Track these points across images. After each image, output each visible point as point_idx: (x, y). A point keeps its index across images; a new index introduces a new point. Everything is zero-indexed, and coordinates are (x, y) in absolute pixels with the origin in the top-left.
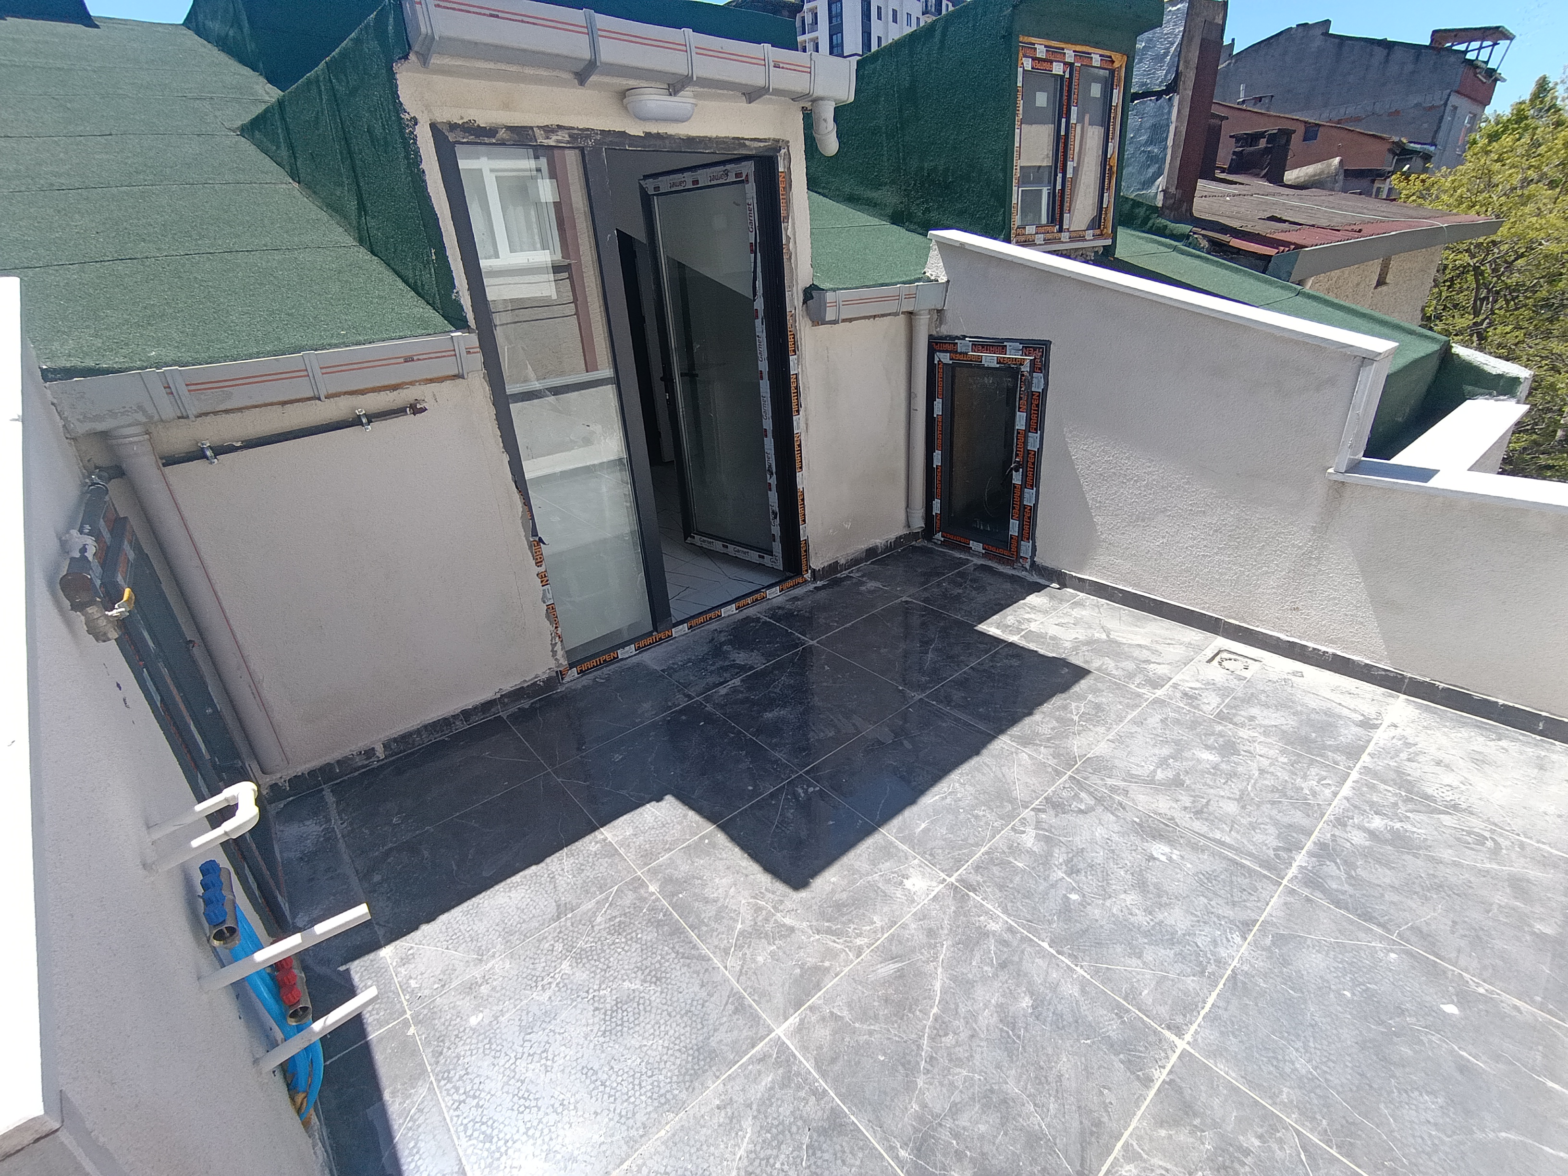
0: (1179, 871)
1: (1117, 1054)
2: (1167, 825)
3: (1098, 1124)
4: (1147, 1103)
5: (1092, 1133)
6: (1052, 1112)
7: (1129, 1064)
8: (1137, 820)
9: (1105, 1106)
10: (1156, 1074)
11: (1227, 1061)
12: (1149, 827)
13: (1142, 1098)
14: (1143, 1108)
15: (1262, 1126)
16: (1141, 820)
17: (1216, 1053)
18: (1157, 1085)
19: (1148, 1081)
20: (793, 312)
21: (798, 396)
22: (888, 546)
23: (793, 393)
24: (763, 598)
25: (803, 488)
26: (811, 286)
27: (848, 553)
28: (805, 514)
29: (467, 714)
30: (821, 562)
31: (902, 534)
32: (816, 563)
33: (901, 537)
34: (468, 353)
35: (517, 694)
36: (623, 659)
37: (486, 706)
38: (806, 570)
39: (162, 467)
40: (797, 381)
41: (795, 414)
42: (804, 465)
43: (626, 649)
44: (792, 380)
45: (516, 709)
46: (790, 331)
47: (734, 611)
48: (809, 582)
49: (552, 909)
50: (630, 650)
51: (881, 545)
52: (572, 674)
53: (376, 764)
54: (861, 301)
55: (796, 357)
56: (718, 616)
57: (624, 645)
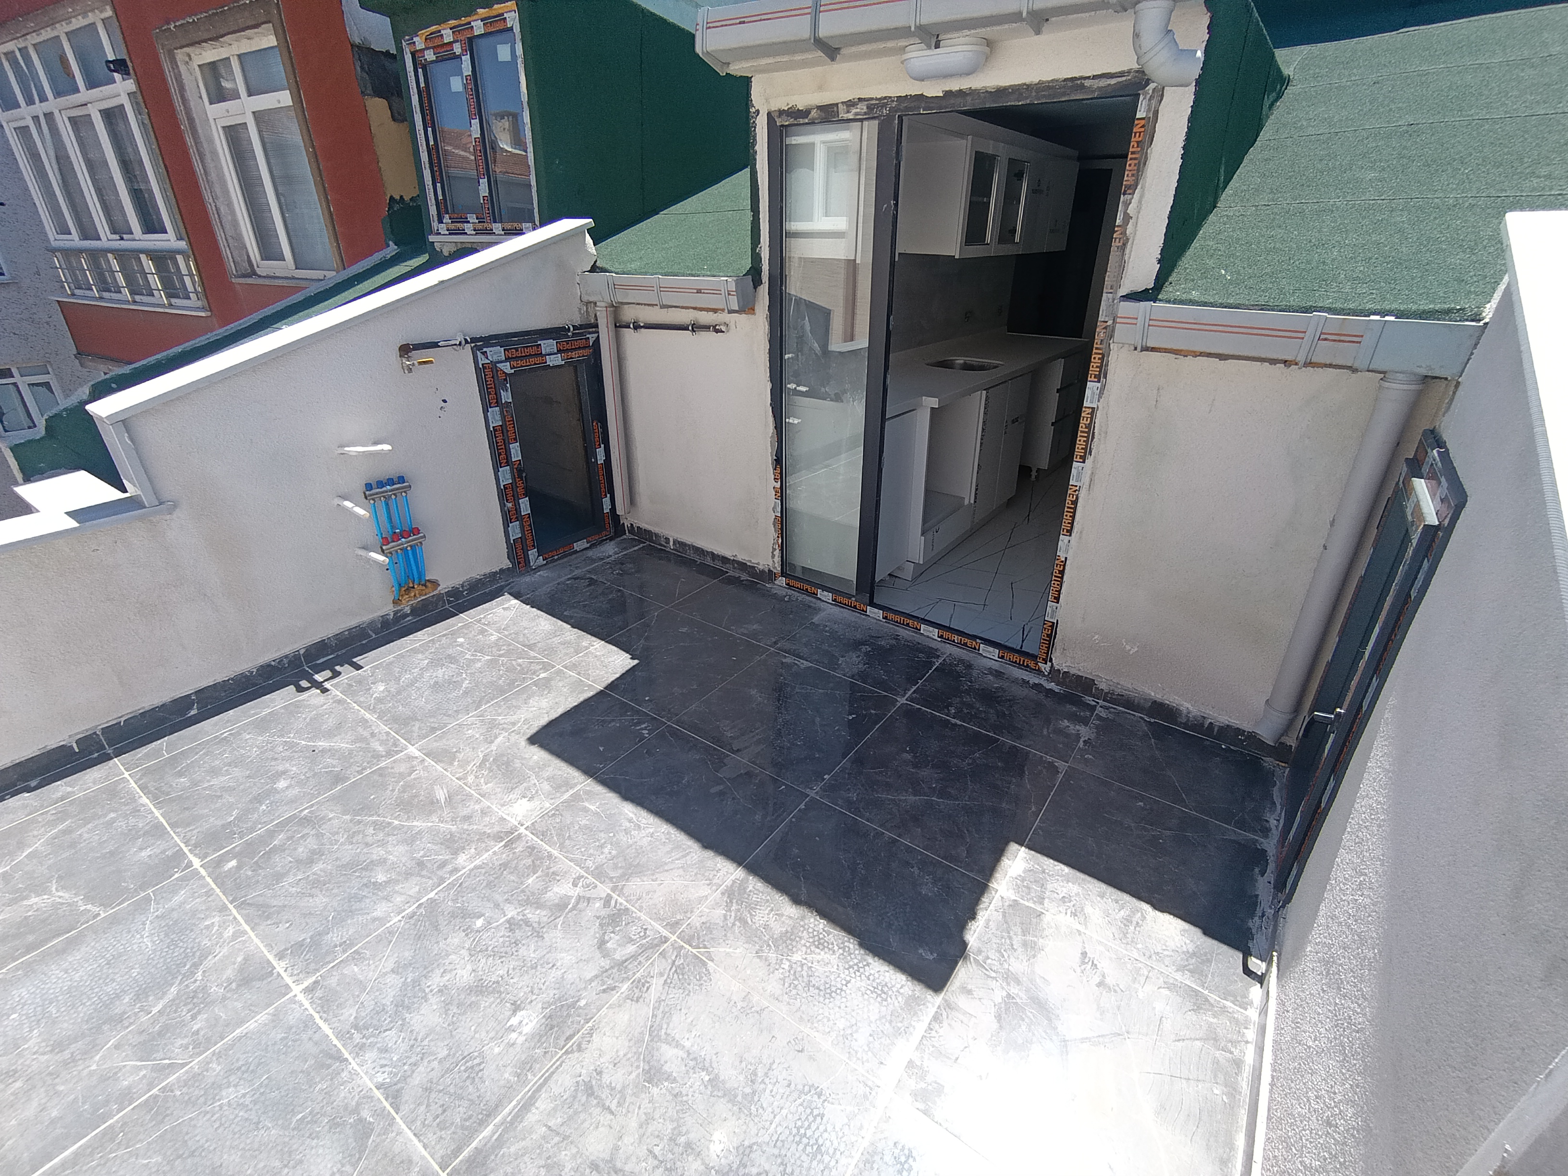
0: (492, 1034)
1: (311, 938)
2: (569, 1038)
3: (268, 918)
4: (266, 952)
5: (264, 912)
6: (291, 889)
7: (301, 944)
8: (582, 1003)
9: (277, 924)
10: (283, 964)
11: (266, 1025)
12: (568, 1016)
13: (270, 947)
14: (263, 949)
16: (580, 1008)
17: (276, 1018)
18: (275, 963)
19: (280, 956)
20: (1108, 324)
21: (1088, 437)
22: (1202, 725)
23: (1082, 432)
24: (975, 648)
25: (1066, 558)
26: (1147, 290)
27: (1118, 684)
28: (1059, 592)
29: (714, 556)
30: (1067, 664)
31: (1247, 730)
32: (1061, 661)
33: (1239, 731)
34: (729, 294)
35: (743, 566)
36: (820, 599)
37: (725, 560)
38: (1043, 659)
39: (612, 327)
40: (1092, 418)
41: (1078, 460)
42: (1075, 530)
43: (825, 593)
44: (1083, 415)
45: (737, 575)
46: (1097, 349)
47: (936, 637)
48: (1044, 676)
49: (532, 642)
50: (828, 596)
51: (1189, 713)
52: (782, 581)
53: (668, 549)
54: (1197, 326)
55: (1099, 385)
56: (916, 628)
57: (825, 588)
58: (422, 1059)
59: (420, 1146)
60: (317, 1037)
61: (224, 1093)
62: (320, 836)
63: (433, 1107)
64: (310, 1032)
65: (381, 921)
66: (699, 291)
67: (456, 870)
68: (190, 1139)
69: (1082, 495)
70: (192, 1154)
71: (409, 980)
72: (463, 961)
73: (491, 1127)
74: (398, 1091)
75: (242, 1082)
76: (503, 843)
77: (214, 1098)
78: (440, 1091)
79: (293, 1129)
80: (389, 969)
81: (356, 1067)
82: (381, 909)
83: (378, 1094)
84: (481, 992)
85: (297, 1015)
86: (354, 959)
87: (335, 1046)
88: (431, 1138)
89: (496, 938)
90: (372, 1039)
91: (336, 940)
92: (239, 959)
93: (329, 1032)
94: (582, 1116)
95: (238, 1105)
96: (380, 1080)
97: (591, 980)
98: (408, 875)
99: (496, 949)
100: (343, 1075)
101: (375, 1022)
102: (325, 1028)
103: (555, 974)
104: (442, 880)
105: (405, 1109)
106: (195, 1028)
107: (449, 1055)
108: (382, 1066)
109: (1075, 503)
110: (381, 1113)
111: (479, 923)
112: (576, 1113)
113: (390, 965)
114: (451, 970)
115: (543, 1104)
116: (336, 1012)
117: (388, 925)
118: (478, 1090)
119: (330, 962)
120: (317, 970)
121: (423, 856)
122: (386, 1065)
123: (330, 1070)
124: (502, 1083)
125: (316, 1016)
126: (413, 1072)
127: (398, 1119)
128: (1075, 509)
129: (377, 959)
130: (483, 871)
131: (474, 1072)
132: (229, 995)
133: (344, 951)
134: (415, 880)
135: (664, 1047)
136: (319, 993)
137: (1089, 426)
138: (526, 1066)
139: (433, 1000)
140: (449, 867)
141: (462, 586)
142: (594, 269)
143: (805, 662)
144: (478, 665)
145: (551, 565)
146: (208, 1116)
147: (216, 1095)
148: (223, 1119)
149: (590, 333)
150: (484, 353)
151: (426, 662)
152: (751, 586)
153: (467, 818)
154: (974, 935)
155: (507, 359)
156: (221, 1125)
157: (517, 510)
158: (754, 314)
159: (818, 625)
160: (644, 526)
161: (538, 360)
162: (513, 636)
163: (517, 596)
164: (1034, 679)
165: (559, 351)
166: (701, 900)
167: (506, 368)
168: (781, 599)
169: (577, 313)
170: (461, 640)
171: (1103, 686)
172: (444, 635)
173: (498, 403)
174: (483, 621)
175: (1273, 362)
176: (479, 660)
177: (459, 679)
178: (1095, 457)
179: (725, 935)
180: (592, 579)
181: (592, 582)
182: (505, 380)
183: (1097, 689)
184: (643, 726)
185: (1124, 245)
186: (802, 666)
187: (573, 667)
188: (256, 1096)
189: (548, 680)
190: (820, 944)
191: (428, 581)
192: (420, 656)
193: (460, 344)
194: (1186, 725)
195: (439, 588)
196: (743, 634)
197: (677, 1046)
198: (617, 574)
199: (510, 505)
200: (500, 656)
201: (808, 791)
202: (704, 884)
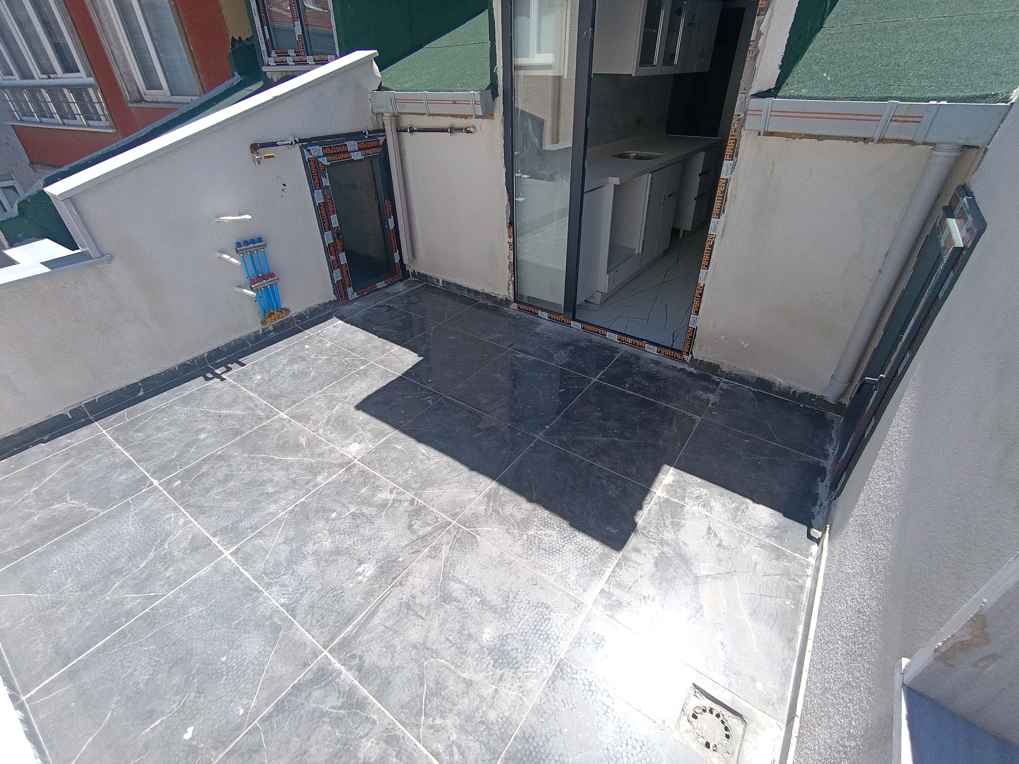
0: (347, 577)
1: (232, 524)
2: (394, 579)
3: (204, 513)
4: (205, 533)
5: (201, 510)
6: (216, 497)
7: (226, 528)
8: (401, 559)
9: (210, 517)
10: (216, 539)
11: (210, 572)
12: (393, 566)
13: (208, 530)
14: (204, 531)
15: (173, 579)
16: (400, 562)
17: (216, 569)
18: (211, 539)
19: (214, 535)
20: (741, 117)
21: (722, 200)
22: (789, 392)
23: (718, 196)
24: (642, 347)
25: (704, 285)
26: (770, 90)
27: (735, 367)
28: (699, 307)
29: (469, 290)
30: (702, 355)
31: (817, 394)
32: (698, 353)
33: (813, 396)
34: (476, 104)
35: (488, 296)
36: (540, 317)
37: (476, 293)
38: (687, 353)
39: (395, 131)
40: (726, 186)
41: (715, 216)
42: (711, 265)
43: (544, 313)
44: (720, 184)
45: (485, 303)
46: (732, 136)
47: (616, 340)
48: (687, 363)
49: (353, 347)
50: (545, 315)
51: (780, 385)
52: (514, 306)
53: (439, 287)
54: (804, 114)
55: (732, 162)
56: (603, 335)
57: (543, 310)
58: (306, 590)
59: (310, 637)
60: (242, 579)
61: (189, 610)
62: (230, 466)
63: (316, 616)
64: (237, 577)
65: (274, 514)
66: (455, 102)
67: (316, 485)
68: (172, 635)
69: (717, 241)
70: (174, 644)
71: (294, 548)
72: (325, 537)
73: (351, 626)
74: (294, 607)
75: (200, 604)
76: (344, 469)
77: (183, 613)
78: (319, 608)
79: (234, 629)
80: (281, 542)
81: (268, 595)
82: (272, 508)
83: (282, 609)
84: (338, 554)
85: (229, 567)
86: (259, 536)
87: (254, 584)
88: (316, 632)
89: (345, 524)
90: (275, 580)
91: (248, 525)
92: (190, 537)
93: (249, 576)
94: (405, 620)
95: (199, 616)
96: (283, 602)
97: (405, 547)
98: (287, 488)
99: (345, 530)
100: (260, 599)
101: (276, 571)
102: (246, 573)
103: (382, 544)
104: (309, 491)
105: (299, 617)
106: (168, 575)
107: (322, 588)
108: (283, 595)
109: (712, 246)
110: (285, 619)
111: (334, 515)
112: (401, 619)
113: (282, 539)
114: (319, 542)
115: (381, 614)
116: (252, 565)
117: (278, 517)
118: (342, 607)
119: (245, 538)
120: (238, 542)
121: (295, 478)
122: (285, 594)
123: (252, 597)
124: (356, 603)
125: (240, 568)
126: (302, 597)
127: (296, 623)
128: (711, 251)
129: (273, 536)
130: (334, 485)
131: (338, 597)
132: (186, 556)
133: (253, 532)
134: (292, 491)
135: (452, 583)
136: (240, 555)
137: (723, 192)
138: (368, 594)
139: (310, 558)
140: (312, 484)
141: (305, 312)
142: (380, 88)
143: (531, 357)
144: (320, 362)
145: (362, 298)
146: (182, 623)
147: (185, 611)
148: (191, 625)
149: (380, 136)
150: (309, 151)
151: (286, 360)
152: (494, 310)
153: (321, 454)
154: (641, 518)
155: (325, 155)
156: (190, 627)
157: (338, 261)
158: (493, 118)
159: (539, 334)
160: (423, 271)
161: (346, 155)
162: (341, 343)
163: (341, 318)
164: (680, 366)
165: (360, 149)
166: (470, 500)
167: (324, 161)
168: (515, 318)
169: (371, 121)
170: (307, 347)
171: (725, 369)
172: (296, 344)
173: (321, 186)
174: (321, 334)
175: (856, 139)
176: (320, 359)
177: (308, 371)
178: (727, 214)
179: (487, 521)
180: (389, 306)
181: (390, 309)
182: (324, 170)
183: (721, 371)
184: (429, 398)
185: (756, 55)
186: (530, 359)
187: (381, 362)
188: (209, 612)
189: (365, 371)
190: (546, 525)
191: (283, 309)
192: (282, 357)
193: (292, 144)
194: (778, 393)
195: (290, 314)
196: (490, 340)
197: (460, 582)
198: (406, 303)
199: (333, 258)
200: (334, 356)
201: (535, 436)
202: (472, 491)
